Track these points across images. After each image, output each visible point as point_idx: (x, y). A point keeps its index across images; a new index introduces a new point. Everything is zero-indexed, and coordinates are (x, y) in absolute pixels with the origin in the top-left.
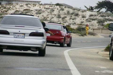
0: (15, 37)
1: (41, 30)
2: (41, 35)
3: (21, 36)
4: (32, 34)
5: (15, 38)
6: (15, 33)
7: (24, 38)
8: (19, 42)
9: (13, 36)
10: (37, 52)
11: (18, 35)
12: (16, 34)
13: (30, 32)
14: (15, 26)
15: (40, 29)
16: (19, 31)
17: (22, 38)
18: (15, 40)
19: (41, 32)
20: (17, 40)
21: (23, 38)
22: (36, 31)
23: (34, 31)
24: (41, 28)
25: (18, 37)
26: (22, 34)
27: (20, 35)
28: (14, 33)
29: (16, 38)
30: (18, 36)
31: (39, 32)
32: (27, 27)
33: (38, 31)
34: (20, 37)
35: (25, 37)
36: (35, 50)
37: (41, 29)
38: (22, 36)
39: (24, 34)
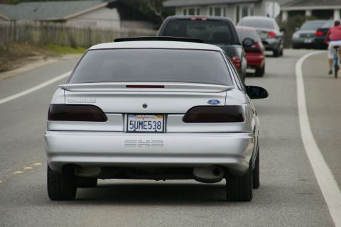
0: (129, 130)
1: (230, 97)
2: (230, 115)
3: (153, 124)
4: (196, 116)
5: (128, 132)
6: (128, 114)
7: (164, 131)
8: (145, 149)
9: (120, 128)
11: (141, 120)
12: (130, 119)
13: (187, 105)
14: (128, 86)
15: (224, 94)
16: (145, 106)
17: (156, 132)
18: (128, 143)
19: (230, 102)
20: (135, 141)
21: (161, 130)
22: (210, 101)
23: (204, 102)
24: (229, 89)
25: (141, 130)
26: (156, 114)
27: (148, 118)
28: (124, 114)
29: (135, 132)
30: (141, 124)
31: (222, 103)
32: (171, 87)
33: (218, 102)
34: (147, 127)
35: (169, 129)
36: (211, 176)
38: (157, 124)
39: (164, 115)
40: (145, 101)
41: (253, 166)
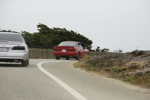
2: (23, 48)
4: (15, 48)
7: (8, 52)
8: (3, 55)
10: (20, 63)
13: (13, 46)
16: (4, 46)
17: (6, 52)
19: (22, 46)
23: (17, 46)
26: (6, 48)
27: (4, 49)
29: (1, 51)
30: (3, 50)
31: (21, 46)
32: (10, 42)
36: (18, 61)
37: (22, 44)
38: (6, 50)
39: (8, 48)
40: (4, 45)
41: (27, 60)
